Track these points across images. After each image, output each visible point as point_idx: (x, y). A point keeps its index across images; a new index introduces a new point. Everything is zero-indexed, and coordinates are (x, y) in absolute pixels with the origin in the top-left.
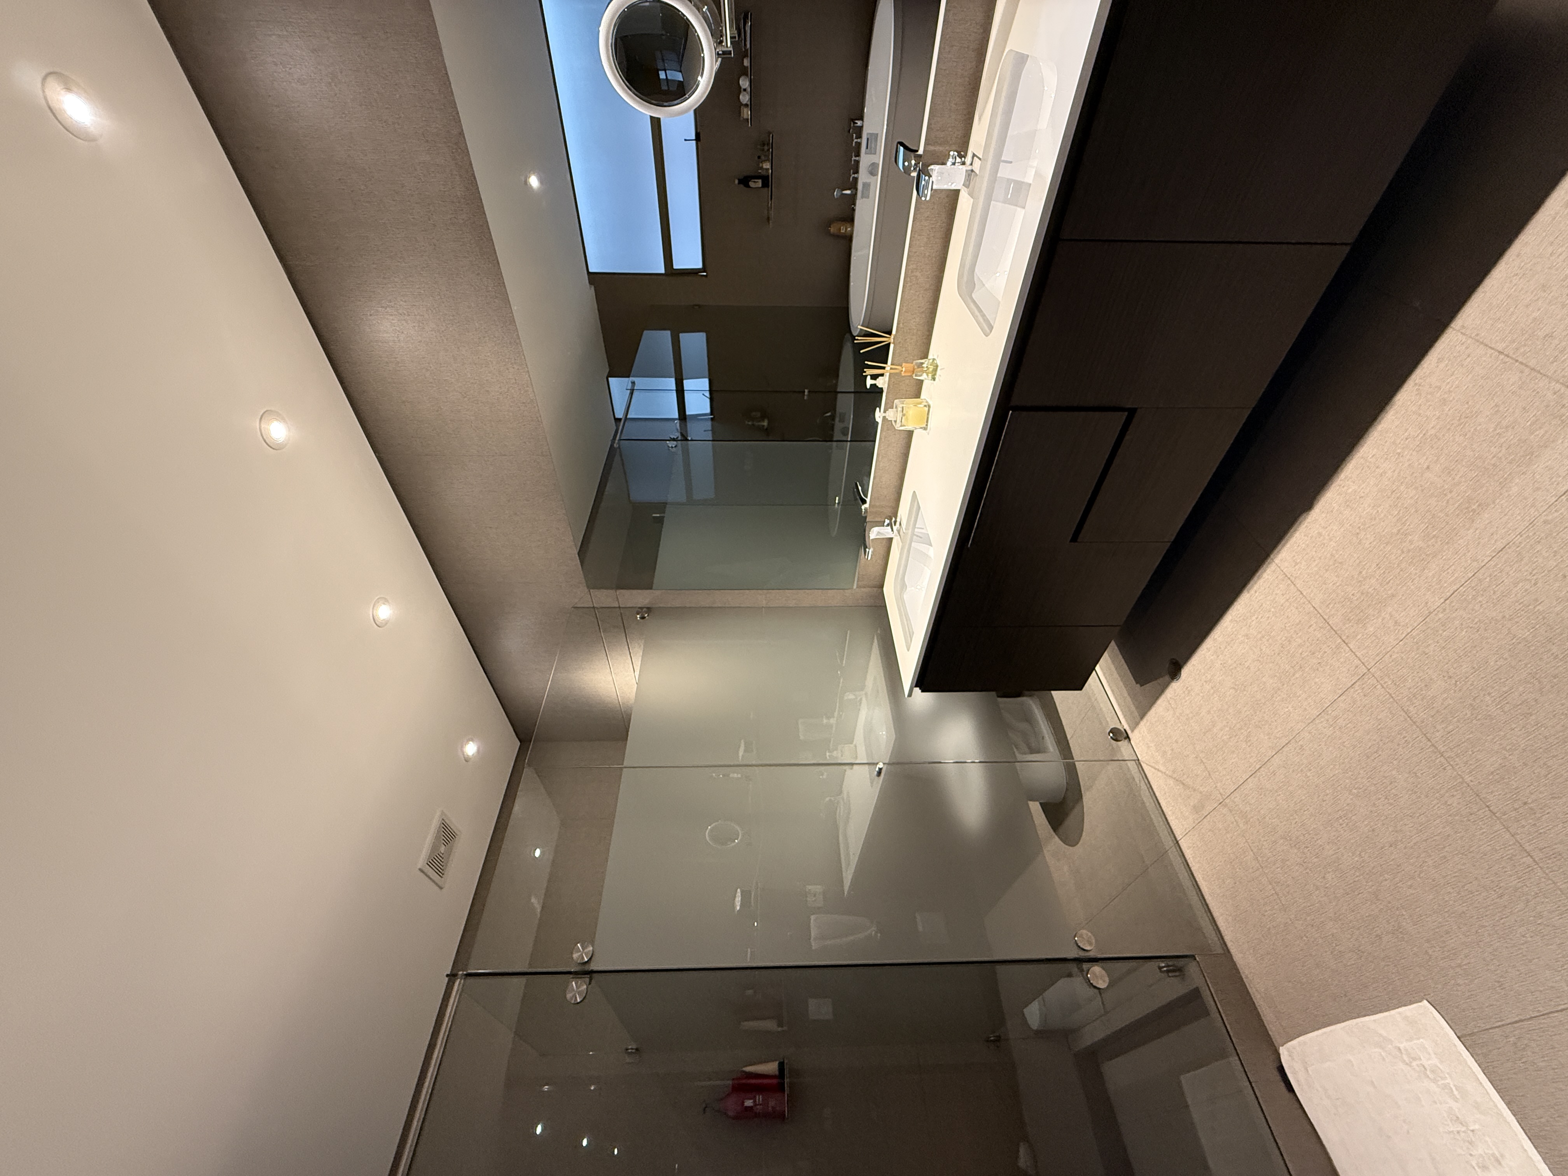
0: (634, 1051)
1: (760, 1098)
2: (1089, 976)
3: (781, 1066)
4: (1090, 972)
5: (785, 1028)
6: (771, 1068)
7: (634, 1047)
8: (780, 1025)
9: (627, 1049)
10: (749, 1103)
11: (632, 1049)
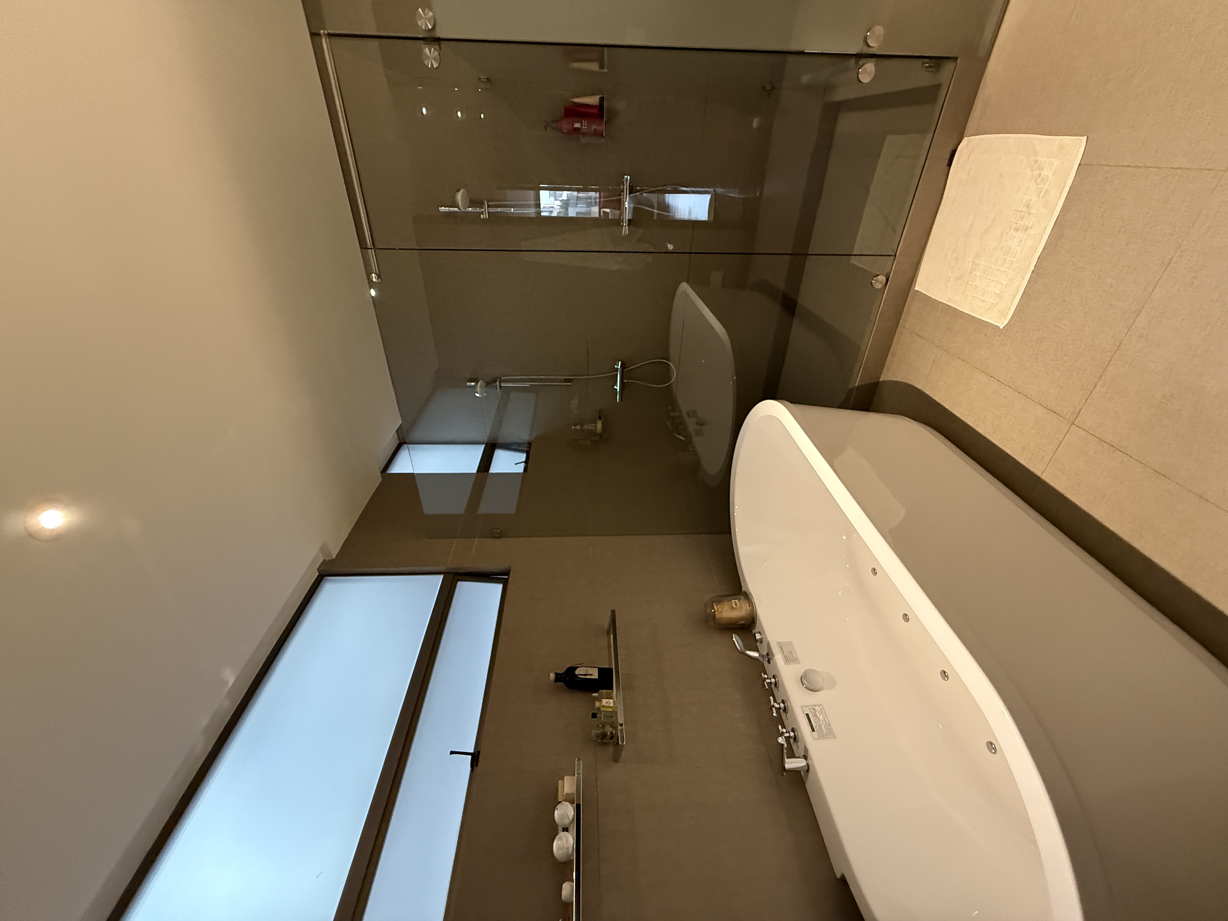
0: (485, 80)
1: (585, 122)
2: (860, 70)
3: (602, 100)
4: (863, 68)
5: (605, 70)
6: (593, 100)
7: (485, 77)
8: (602, 66)
9: (480, 79)
10: (577, 125)
11: (484, 79)
